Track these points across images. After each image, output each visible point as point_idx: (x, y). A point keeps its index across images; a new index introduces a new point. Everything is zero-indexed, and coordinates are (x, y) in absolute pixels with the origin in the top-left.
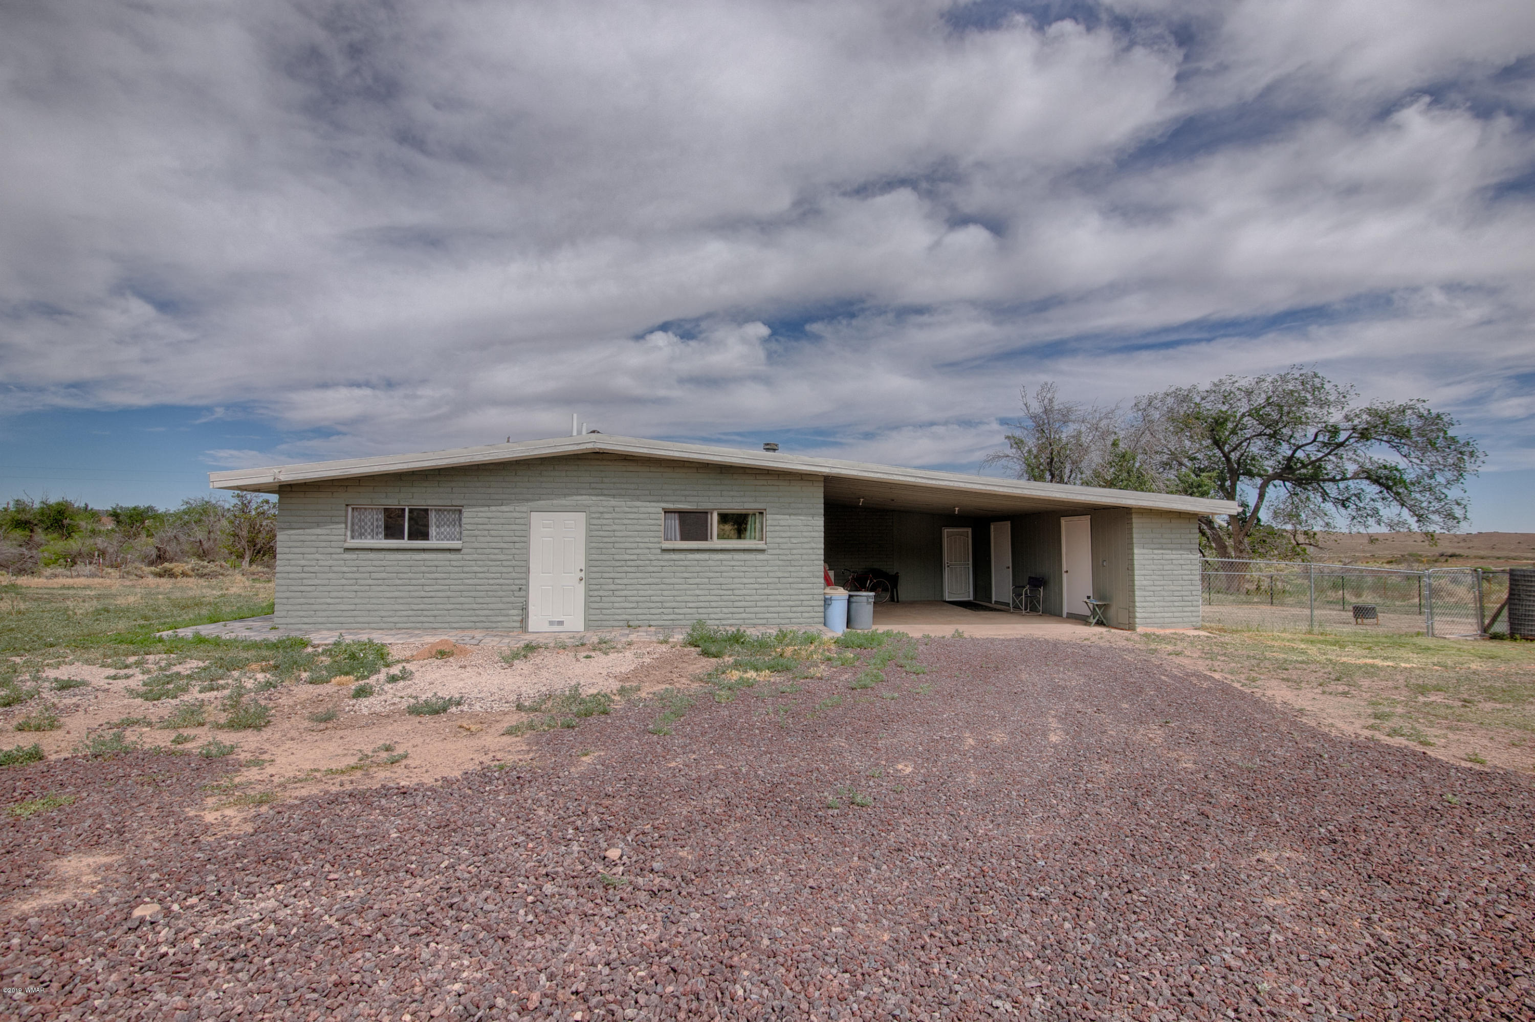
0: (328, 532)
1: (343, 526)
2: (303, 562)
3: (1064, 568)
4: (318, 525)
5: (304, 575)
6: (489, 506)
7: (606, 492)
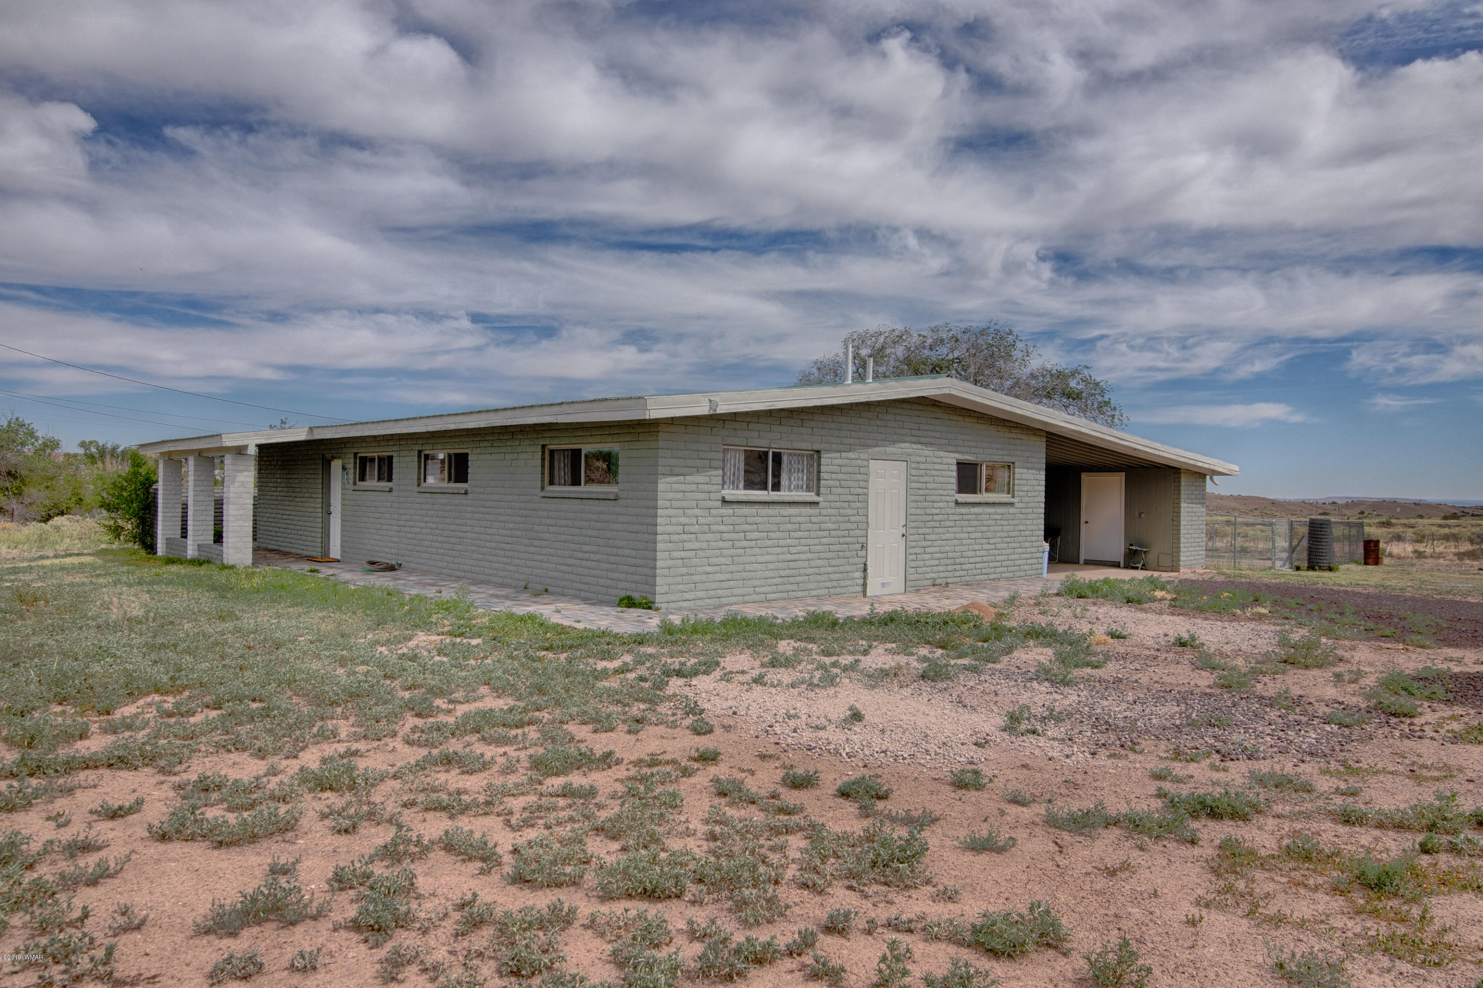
0: (707, 479)
1: (721, 472)
2: (683, 520)
3: (1083, 520)
4: (698, 470)
5: (685, 537)
6: (840, 452)
7: (922, 440)
